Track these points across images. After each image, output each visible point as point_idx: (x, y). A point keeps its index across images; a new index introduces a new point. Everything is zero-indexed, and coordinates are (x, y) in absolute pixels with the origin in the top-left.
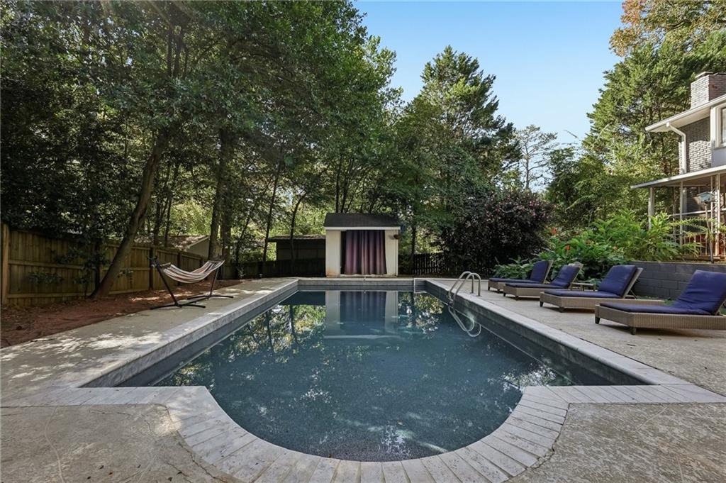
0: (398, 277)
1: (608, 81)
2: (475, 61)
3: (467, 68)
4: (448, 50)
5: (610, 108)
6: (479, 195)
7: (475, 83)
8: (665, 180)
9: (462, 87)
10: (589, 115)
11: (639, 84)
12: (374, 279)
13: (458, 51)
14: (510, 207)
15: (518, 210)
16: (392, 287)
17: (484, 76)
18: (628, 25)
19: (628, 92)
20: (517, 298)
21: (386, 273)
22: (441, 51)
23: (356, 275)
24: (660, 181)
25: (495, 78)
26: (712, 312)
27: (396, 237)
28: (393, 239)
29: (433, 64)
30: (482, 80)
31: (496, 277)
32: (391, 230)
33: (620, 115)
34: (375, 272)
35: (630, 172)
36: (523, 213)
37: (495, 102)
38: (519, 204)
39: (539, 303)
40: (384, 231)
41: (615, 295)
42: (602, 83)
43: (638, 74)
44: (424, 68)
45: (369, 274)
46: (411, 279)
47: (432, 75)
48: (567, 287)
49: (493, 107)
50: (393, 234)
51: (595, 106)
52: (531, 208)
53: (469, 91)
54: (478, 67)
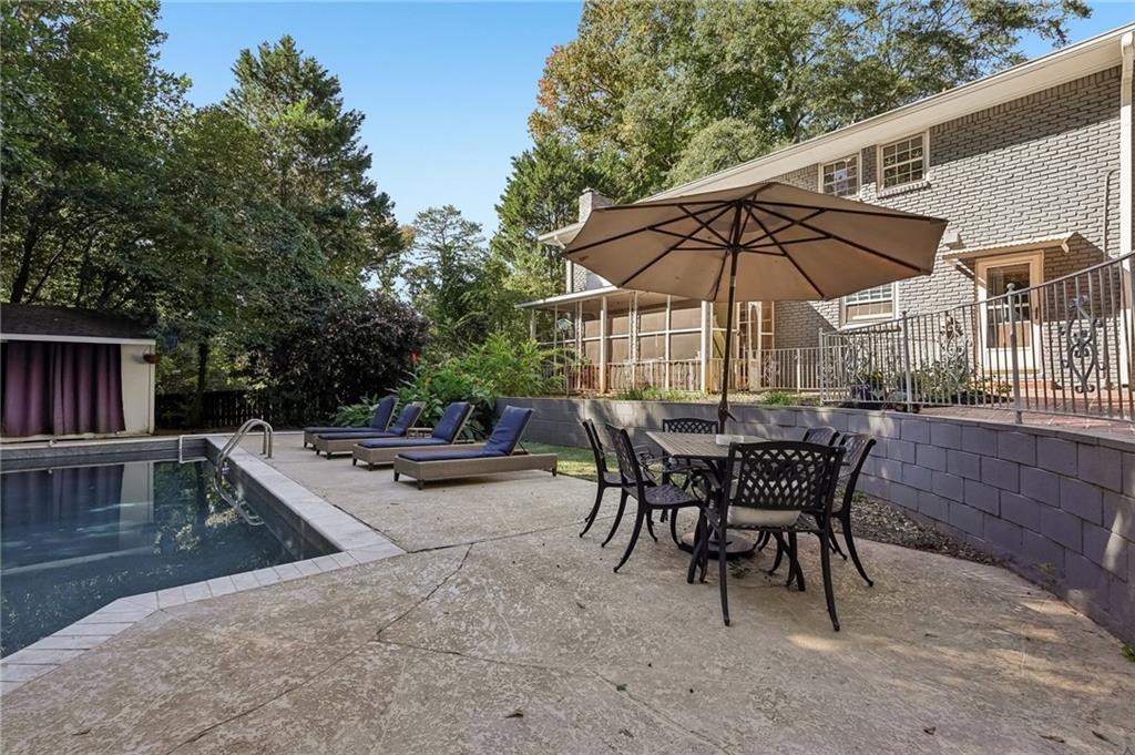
0: (154, 435)
1: (516, 171)
2: (334, 81)
3: (322, 90)
4: (287, 42)
5: (516, 205)
6: (317, 296)
7: (328, 115)
8: (541, 301)
9: (297, 113)
10: (497, 208)
11: (541, 182)
12: (90, 441)
14: (366, 319)
15: (377, 325)
16: (138, 455)
17: (345, 110)
18: (543, 110)
19: (532, 191)
20: (330, 457)
21: (123, 428)
22: (274, 41)
23: (38, 438)
24: (548, 300)
25: (363, 117)
26: (507, 452)
27: (148, 359)
28: (140, 362)
29: (256, 54)
30: (342, 113)
31: (335, 426)
32: (132, 347)
33: (525, 216)
34: (93, 428)
35: (525, 288)
36: (384, 329)
37: (365, 155)
38: (380, 316)
39: (351, 461)
40: (118, 347)
41: (444, 441)
42: (511, 170)
43: (542, 172)
44: (239, 57)
45: (77, 432)
46: (175, 438)
47: (254, 75)
48: (403, 434)
49: (364, 163)
50: (140, 353)
51: (502, 197)
52: (397, 322)
53: (316, 125)
54: (339, 90)
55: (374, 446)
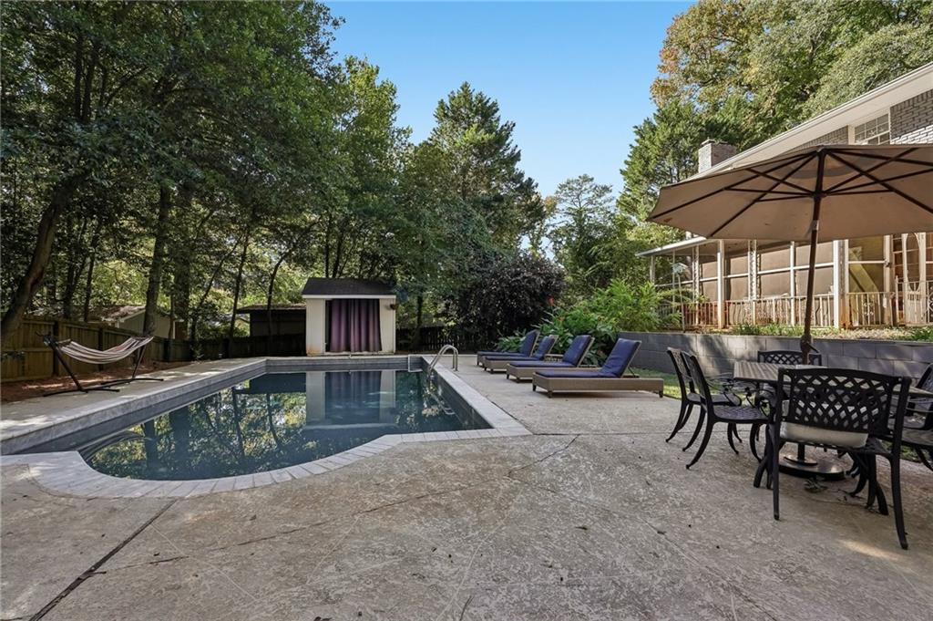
0: (395, 354)
1: (638, 137)
2: (494, 104)
3: (486, 112)
4: (465, 87)
5: (639, 166)
6: (485, 260)
7: (490, 131)
8: (659, 249)
9: (473, 134)
10: (622, 172)
11: (662, 143)
12: (366, 356)
13: (476, 89)
14: (518, 274)
15: (525, 277)
16: (388, 366)
17: (502, 123)
18: (666, 76)
19: (653, 152)
20: (492, 372)
21: (381, 350)
22: (456, 88)
23: (344, 353)
24: (665, 247)
25: (514, 125)
26: (619, 375)
27: (392, 307)
28: (388, 309)
29: (447, 102)
30: (500, 127)
31: (498, 351)
32: (386, 300)
33: (647, 175)
34: (367, 349)
35: (647, 237)
36: (530, 280)
37: (516, 151)
38: (528, 271)
39: (506, 376)
40: (378, 300)
41: (570, 365)
42: (633, 139)
43: (663, 133)
44: (437, 106)
45: (361, 351)
46: (405, 356)
47: (446, 115)
48: (542, 359)
49: (515, 157)
50: (389, 304)
51: (626, 162)
52: (540, 274)
53: (483, 139)
54: (498, 109)
55: (520, 366)
